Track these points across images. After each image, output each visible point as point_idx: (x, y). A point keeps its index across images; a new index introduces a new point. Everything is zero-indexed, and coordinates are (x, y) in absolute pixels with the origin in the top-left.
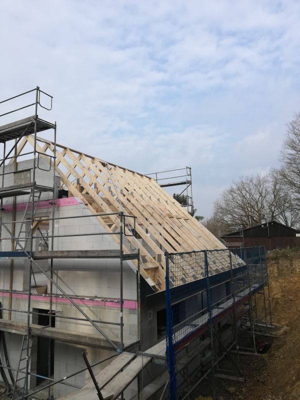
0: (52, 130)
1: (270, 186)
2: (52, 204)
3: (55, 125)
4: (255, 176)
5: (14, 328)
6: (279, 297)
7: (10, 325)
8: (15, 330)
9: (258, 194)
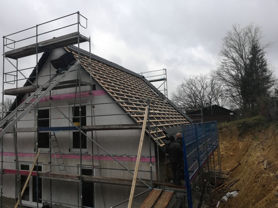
0: (88, 42)
1: (208, 81)
2: (90, 94)
3: (90, 39)
4: (199, 74)
5: (70, 178)
6: (224, 153)
7: (67, 176)
8: (71, 179)
9: (201, 87)
